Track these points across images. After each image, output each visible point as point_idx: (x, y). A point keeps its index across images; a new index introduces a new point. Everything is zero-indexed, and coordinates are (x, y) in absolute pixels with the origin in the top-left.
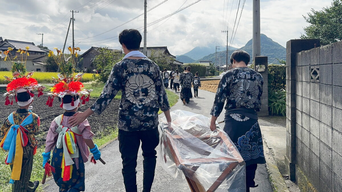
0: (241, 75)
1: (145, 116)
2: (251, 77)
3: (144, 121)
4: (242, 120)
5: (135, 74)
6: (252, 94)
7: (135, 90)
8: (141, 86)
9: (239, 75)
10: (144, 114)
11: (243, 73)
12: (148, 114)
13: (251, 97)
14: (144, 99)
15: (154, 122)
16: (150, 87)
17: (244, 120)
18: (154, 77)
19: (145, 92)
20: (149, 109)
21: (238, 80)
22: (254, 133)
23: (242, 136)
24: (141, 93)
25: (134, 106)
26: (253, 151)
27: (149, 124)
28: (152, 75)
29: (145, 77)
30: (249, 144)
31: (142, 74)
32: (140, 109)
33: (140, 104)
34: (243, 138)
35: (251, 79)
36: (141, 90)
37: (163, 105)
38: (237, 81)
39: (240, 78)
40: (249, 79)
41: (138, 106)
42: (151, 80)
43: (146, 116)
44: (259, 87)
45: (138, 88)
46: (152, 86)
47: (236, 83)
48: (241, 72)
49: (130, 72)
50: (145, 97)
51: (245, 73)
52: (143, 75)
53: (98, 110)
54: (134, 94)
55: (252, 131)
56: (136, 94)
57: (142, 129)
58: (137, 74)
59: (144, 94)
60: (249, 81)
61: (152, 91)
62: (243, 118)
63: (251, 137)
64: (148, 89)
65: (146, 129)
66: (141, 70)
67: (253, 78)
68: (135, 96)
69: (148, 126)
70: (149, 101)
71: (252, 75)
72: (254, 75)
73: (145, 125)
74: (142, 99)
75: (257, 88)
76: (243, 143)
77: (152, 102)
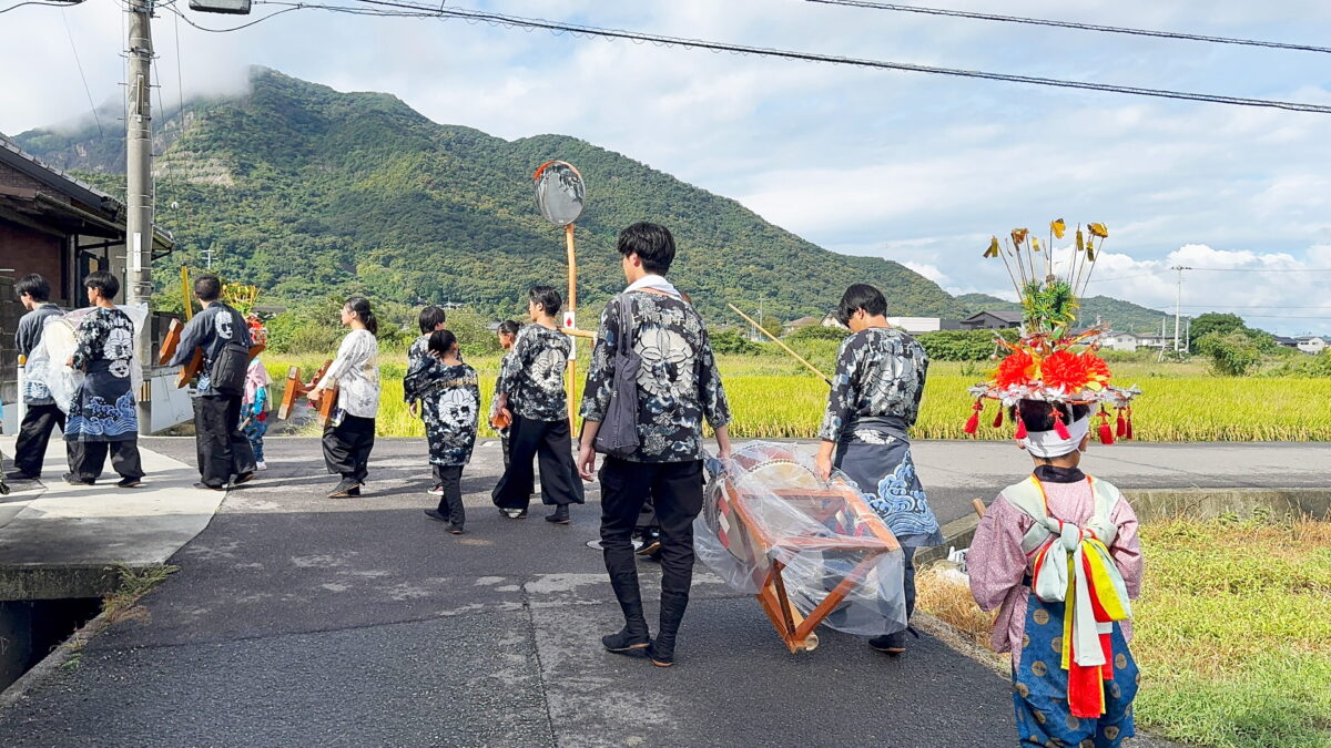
1: (676, 426)
3: (674, 437)
4: (883, 442)
5: (654, 326)
7: (656, 362)
10: (673, 421)
15: (695, 441)
17: (887, 441)
19: (670, 370)
20: (682, 411)
21: (882, 355)
22: (910, 470)
23: (887, 476)
24: (665, 371)
25: (653, 402)
26: (924, 512)
27: (686, 446)
29: (676, 338)
30: (908, 494)
32: (665, 409)
34: (891, 482)
35: (905, 355)
37: (717, 412)
38: (879, 357)
39: (884, 351)
40: (900, 355)
41: (662, 401)
42: (687, 345)
43: (680, 425)
44: (920, 374)
46: (687, 361)
47: (878, 363)
48: (885, 339)
52: (671, 333)
53: (595, 410)
54: (653, 372)
55: (906, 464)
56: (658, 372)
57: (672, 458)
58: (659, 326)
59: (669, 376)
60: (901, 358)
61: (686, 373)
62: (884, 436)
63: (908, 479)
64: (679, 366)
65: (678, 458)
66: (668, 320)
68: (655, 376)
69: (685, 451)
73: (676, 447)
75: (915, 374)
76: (891, 491)
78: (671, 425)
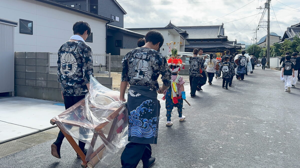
0: (137, 55)
2: (147, 58)
4: (134, 96)
5: (66, 52)
6: (144, 74)
8: (68, 62)
9: (136, 54)
10: (66, 83)
11: (140, 53)
12: (69, 84)
13: (143, 77)
14: (69, 72)
16: (73, 64)
17: (136, 96)
18: (76, 56)
19: (70, 66)
20: (70, 80)
21: (134, 59)
22: (144, 109)
23: (133, 111)
24: (67, 67)
26: (145, 128)
28: (76, 55)
29: (72, 56)
30: (140, 119)
31: (71, 53)
33: (65, 75)
34: (134, 113)
36: (68, 65)
38: (132, 60)
39: (136, 57)
40: (144, 59)
42: (75, 58)
43: (68, 85)
45: (66, 63)
46: (75, 63)
47: (132, 62)
48: (139, 52)
49: (63, 51)
50: (69, 71)
51: (142, 54)
55: (142, 107)
58: (67, 52)
59: (70, 68)
61: (74, 67)
62: (135, 94)
63: (141, 113)
64: (73, 65)
65: (69, 95)
66: (71, 50)
67: (148, 59)
69: (70, 93)
70: (72, 74)
71: (148, 56)
72: (150, 55)
74: (67, 72)
75: (151, 68)
76: (134, 117)
77: (73, 75)
78: (65, 84)
